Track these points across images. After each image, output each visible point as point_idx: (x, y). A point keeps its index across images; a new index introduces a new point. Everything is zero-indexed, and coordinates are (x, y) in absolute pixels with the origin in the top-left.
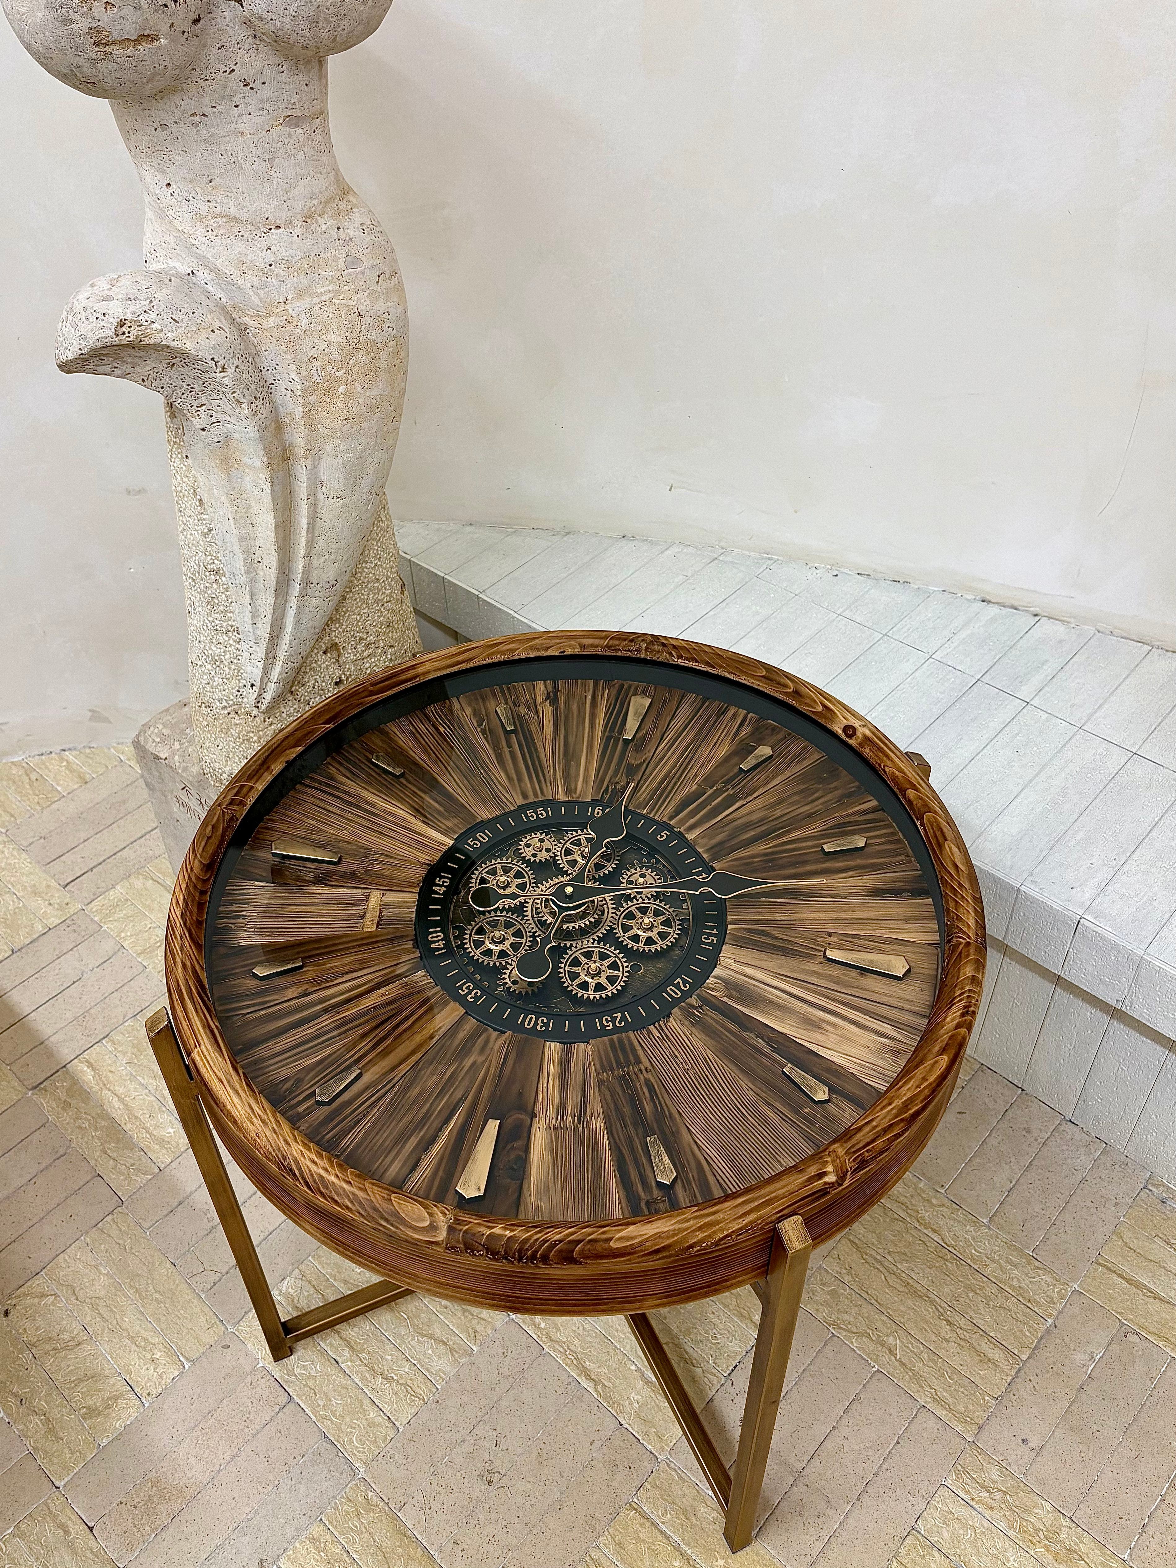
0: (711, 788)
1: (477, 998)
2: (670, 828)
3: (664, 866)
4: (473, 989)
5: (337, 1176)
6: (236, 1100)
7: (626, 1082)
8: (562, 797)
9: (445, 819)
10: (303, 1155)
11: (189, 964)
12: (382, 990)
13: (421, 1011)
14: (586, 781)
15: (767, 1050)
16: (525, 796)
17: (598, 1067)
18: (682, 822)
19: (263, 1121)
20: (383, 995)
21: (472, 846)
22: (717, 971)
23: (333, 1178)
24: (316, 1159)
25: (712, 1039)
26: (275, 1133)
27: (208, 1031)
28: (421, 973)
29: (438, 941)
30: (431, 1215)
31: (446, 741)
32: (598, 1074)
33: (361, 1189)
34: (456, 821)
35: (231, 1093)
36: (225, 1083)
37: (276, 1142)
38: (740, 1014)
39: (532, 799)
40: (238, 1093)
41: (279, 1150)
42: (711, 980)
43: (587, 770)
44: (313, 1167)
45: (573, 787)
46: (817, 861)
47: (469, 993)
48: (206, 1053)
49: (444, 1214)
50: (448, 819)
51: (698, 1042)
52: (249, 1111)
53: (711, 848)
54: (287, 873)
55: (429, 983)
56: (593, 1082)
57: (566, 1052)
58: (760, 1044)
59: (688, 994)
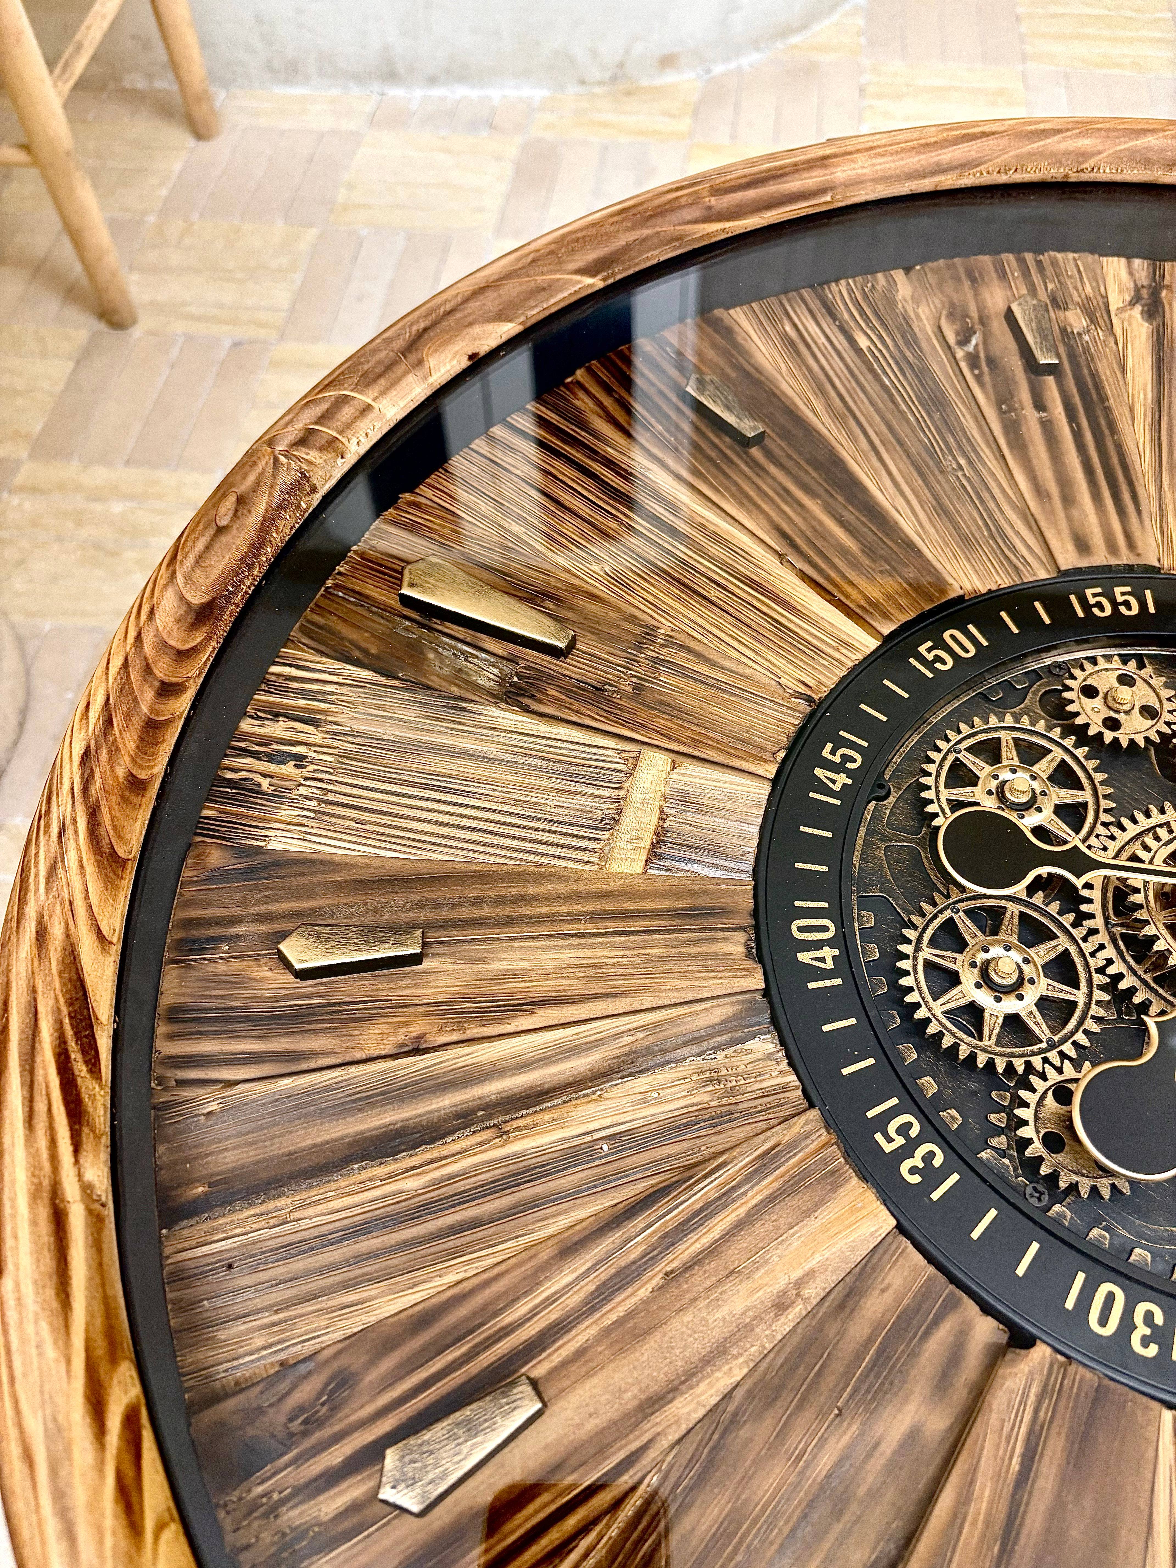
1: (930, 1175)
4: (919, 1140)
9: (859, 576)
12: (642, 1083)
16: (1082, 546)
20: (648, 1102)
28: (762, 1044)
29: (818, 945)
31: (872, 370)
34: (890, 586)
39: (1100, 557)
47: (907, 1151)
50: (869, 579)
54: (431, 656)
55: (785, 1088)
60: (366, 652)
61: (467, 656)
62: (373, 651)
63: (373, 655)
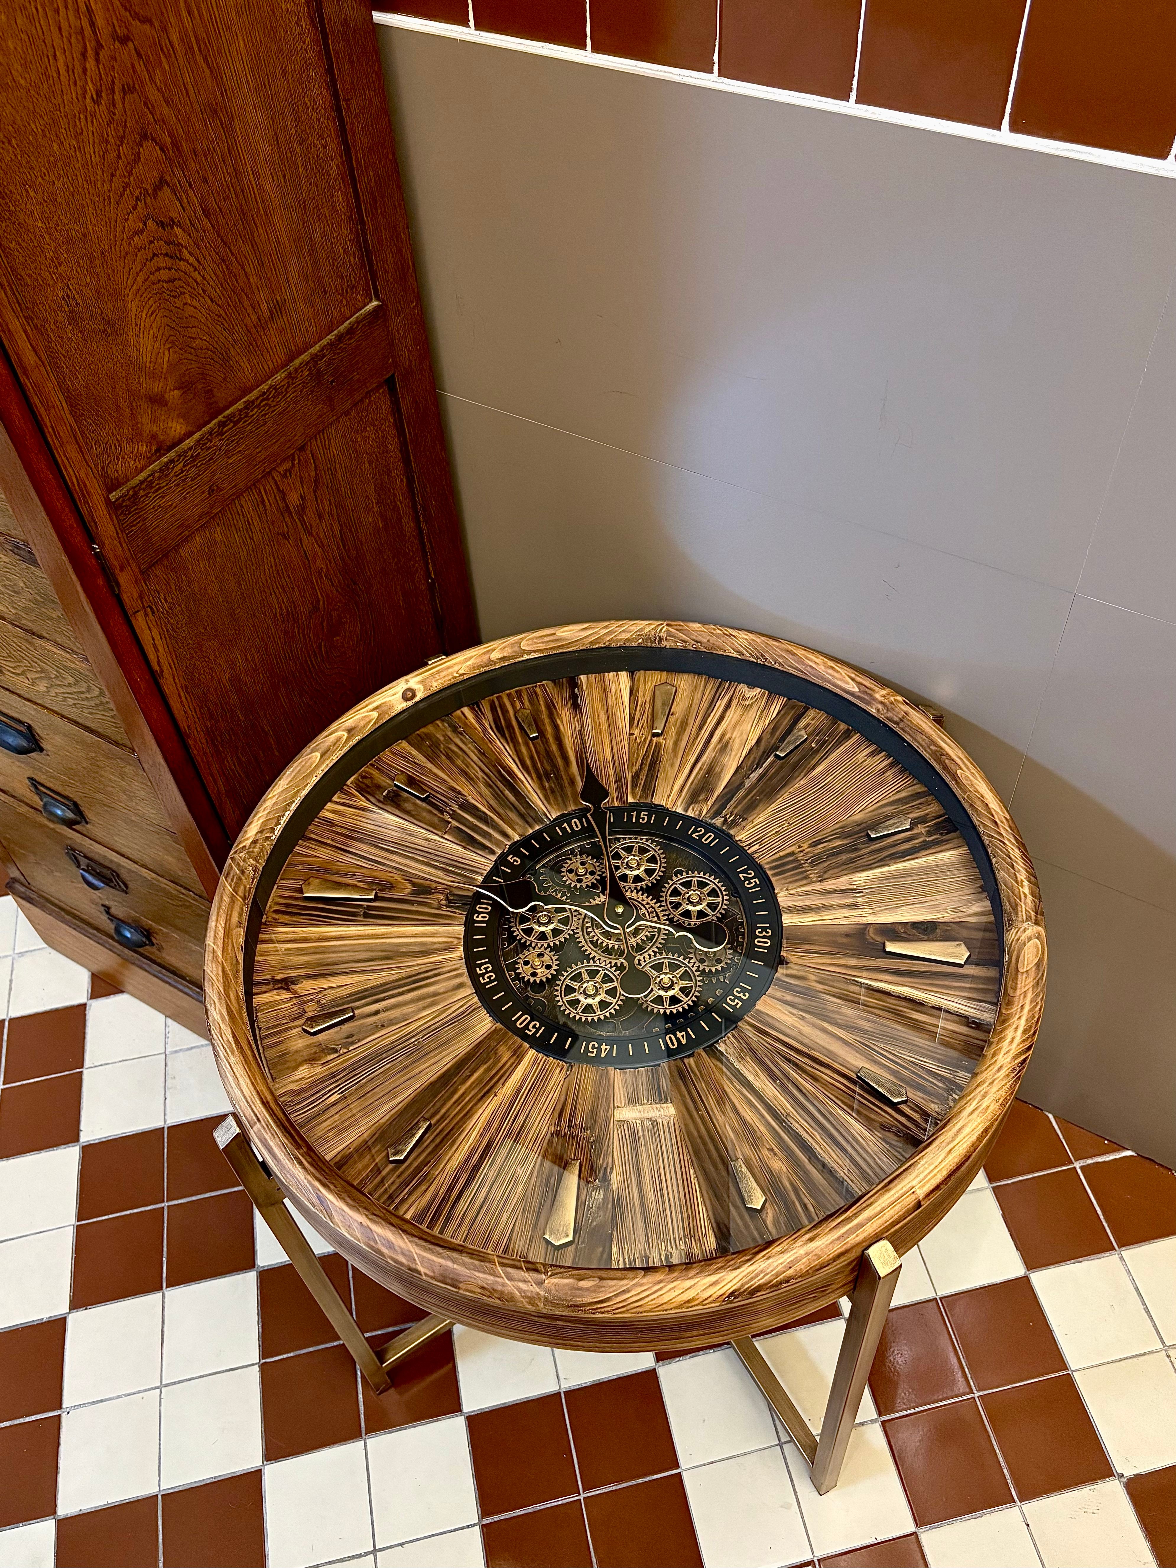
0: (450, 823)
1: (744, 991)
2: (503, 856)
3: (550, 861)
4: (734, 995)
5: (1019, 1018)
6: (967, 1130)
7: (816, 861)
8: (461, 951)
9: (499, 1061)
10: (1007, 1052)
11: (807, 1236)
14: (432, 935)
15: (760, 771)
16: (461, 986)
17: (804, 882)
18: (498, 843)
19: (984, 1097)
20: (757, 1075)
21: (538, 1030)
22: (680, 810)
23: (1023, 1022)
24: (1009, 1040)
25: (757, 806)
26: (993, 1082)
27: (891, 1185)
28: (721, 1047)
29: (678, 1039)
30: (1030, 939)
32: (812, 882)
33: (1025, 997)
34: (502, 1049)
35: (960, 1137)
36: (951, 1146)
37: (1002, 1080)
38: (726, 790)
39: (466, 979)
40: (960, 1129)
41: (1008, 1075)
42: (690, 813)
43: (415, 935)
44: (1018, 1040)
45: (443, 945)
46: (546, 742)
47: (740, 998)
48: (922, 1176)
49: (1024, 931)
50: (500, 1057)
51: (761, 817)
52: (976, 1113)
53: (527, 822)
54: (595, 1223)
55: (733, 1036)
56: (818, 886)
57: (791, 910)
58: (754, 776)
59: (709, 828)
60: (602, 1253)
61: (589, 1208)
62: (601, 1249)
63: (604, 1248)
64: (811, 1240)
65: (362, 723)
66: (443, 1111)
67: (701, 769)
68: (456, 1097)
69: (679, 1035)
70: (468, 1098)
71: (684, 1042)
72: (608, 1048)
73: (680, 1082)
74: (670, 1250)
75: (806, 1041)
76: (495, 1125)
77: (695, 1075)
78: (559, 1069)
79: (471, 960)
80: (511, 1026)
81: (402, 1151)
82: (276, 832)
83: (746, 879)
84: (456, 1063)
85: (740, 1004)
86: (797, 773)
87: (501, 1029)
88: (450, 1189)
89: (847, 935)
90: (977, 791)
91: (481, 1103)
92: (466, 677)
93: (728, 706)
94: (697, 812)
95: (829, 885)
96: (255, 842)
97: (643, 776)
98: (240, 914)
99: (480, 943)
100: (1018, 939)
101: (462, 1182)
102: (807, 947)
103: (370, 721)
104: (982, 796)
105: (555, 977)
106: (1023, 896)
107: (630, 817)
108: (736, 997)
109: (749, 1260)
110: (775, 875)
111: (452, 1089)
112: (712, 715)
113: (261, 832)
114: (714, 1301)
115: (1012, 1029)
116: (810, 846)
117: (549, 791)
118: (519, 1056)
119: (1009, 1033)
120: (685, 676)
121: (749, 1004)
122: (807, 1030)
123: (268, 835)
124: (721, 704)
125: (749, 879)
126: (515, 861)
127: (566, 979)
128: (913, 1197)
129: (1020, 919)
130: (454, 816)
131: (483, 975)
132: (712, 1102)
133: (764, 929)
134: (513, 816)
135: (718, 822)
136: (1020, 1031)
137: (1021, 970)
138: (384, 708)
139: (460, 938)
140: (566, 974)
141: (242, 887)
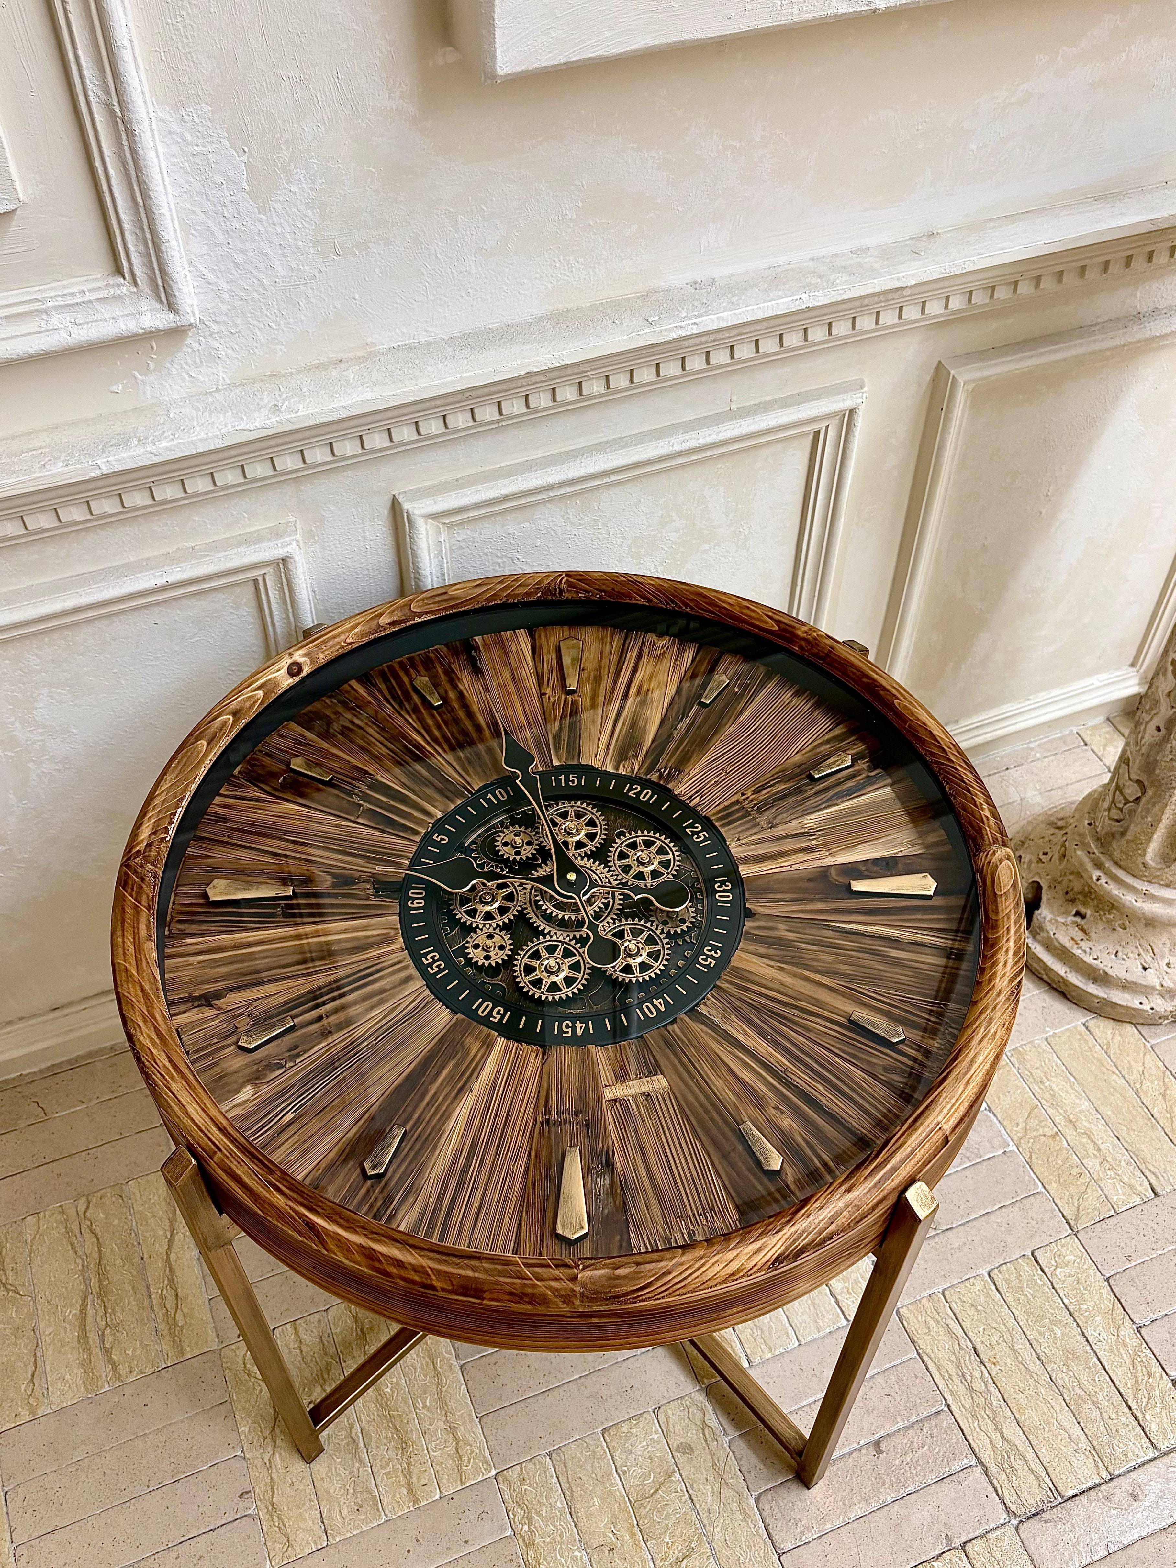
0: (361, 805)
1: (714, 949)
2: (428, 836)
3: (479, 836)
4: (705, 954)
5: (1008, 940)
6: (981, 1058)
7: (761, 808)
8: (400, 942)
9: (468, 1054)
10: (1004, 975)
11: (843, 1188)
12: (740, 1037)
13: (755, 988)
14: (364, 928)
15: (687, 721)
16: (409, 979)
17: (755, 830)
18: (420, 823)
19: (990, 1023)
20: (746, 1034)
22: (610, 769)
23: (1011, 944)
24: (1002, 964)
25: (691, 757)
26: (995, 1007)
27: (918, 1124)
29: (655, 1007)
30: (1001, 861)
31: (310, 1106)
32: (763, 829)
33: (1008, 918)
34: (468, 1040)
35: (976, 1066)
36: (968, 1076)
37: (1004, 1004)
38: (655, 743)
39: (413, 971)
40: (973, 1058)
41: (1008, 999)
42: (621, 771)
43: (345, 931)
44: (1010, 963)
45: (379, 938)
46: (452, 710)
47: (712, 957)
48: (946, 1111)
49: (994, 853)
50: (469, 1049)
51: (696, 770)
52: (986, 1040)
53: (447, 798)
54: (606, 1211)
55: (713, 996)
56: (769, 834)
57: (746, 860)
58: (682, 726)
59: (646, 784)
60: (621, 1241)
61: (599, 1195)
62: (618, 1237)
63: (621, 1236)
64: (848, 1191)
65: (248, 704)
66: (416, 1115)
67: (623, 724)
68: (427, 1099)
69: (656, 1002)
70: (441, 1098)
71: (663, 1009)
72: (584, 1025)
73: (668, 1050)
74: (691, 1227)
75: (791, 993)
76: (476, 1123)
77: (683, 1042)
78: (534, 1055)
79: (414, 950)
80: (473, 1015)
81: (382, 1164)
82: (170, 833)
83: (694, 833)
84: (420, 1062)
85: (714, 962)
86: (725, 720)
87: (463, 1020)
88: (440, 1198)
89: (810, 880)
90: (918, 719)
91: (457, 1101)
92: (354, 646)
93: (639, 657)
94: (629, 769)
95: (780, 831)
96: (150, 845)
97: (565, 736)
98: (148, 926)
99: (420, 931)
100: (989, 862)
101: (452, 1187)
102: (771, 896)
103: (256, 702)
104: (924, 724)
105: (511, 959)
106: (985, 819)
107: (558, 781)
108: (708, 956)
109: (789, 1221)
110: (723, 826)
111: (421, 1091)
112: (624, 667)
113: (154, 833)
114: (758, 1271)
115: (1003, 952)
116: (755, 792)
117: (466, 762)
118: (488, 1045)
119: (1001, 957)
120: (589, 629)
121: (724, 962)
122: (788, 980)
123: (162, 836)
124: (631, 655)
125: (697, 833)
126: (442, 839)
127: (522, 958)
128: (940, 1133)
129: (987, 842)
130: (366, 798)
131: (430, 965)
132: (706, 1068)
133: (723, 883)
134: (429, 791)
135: (654, 777)
136: (1011, 953)
137: (998, 893)
138: (269, 686)
139: (397, 929)
140: (522, 953)
141: (144, 897)
